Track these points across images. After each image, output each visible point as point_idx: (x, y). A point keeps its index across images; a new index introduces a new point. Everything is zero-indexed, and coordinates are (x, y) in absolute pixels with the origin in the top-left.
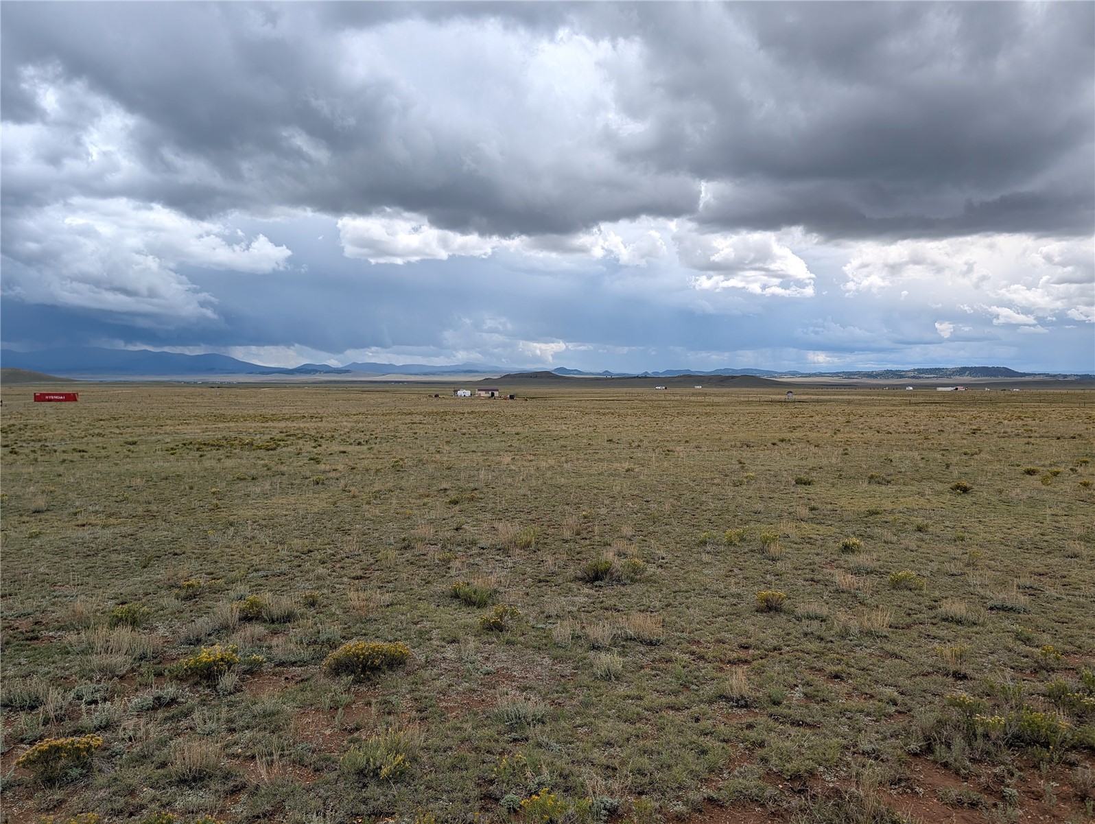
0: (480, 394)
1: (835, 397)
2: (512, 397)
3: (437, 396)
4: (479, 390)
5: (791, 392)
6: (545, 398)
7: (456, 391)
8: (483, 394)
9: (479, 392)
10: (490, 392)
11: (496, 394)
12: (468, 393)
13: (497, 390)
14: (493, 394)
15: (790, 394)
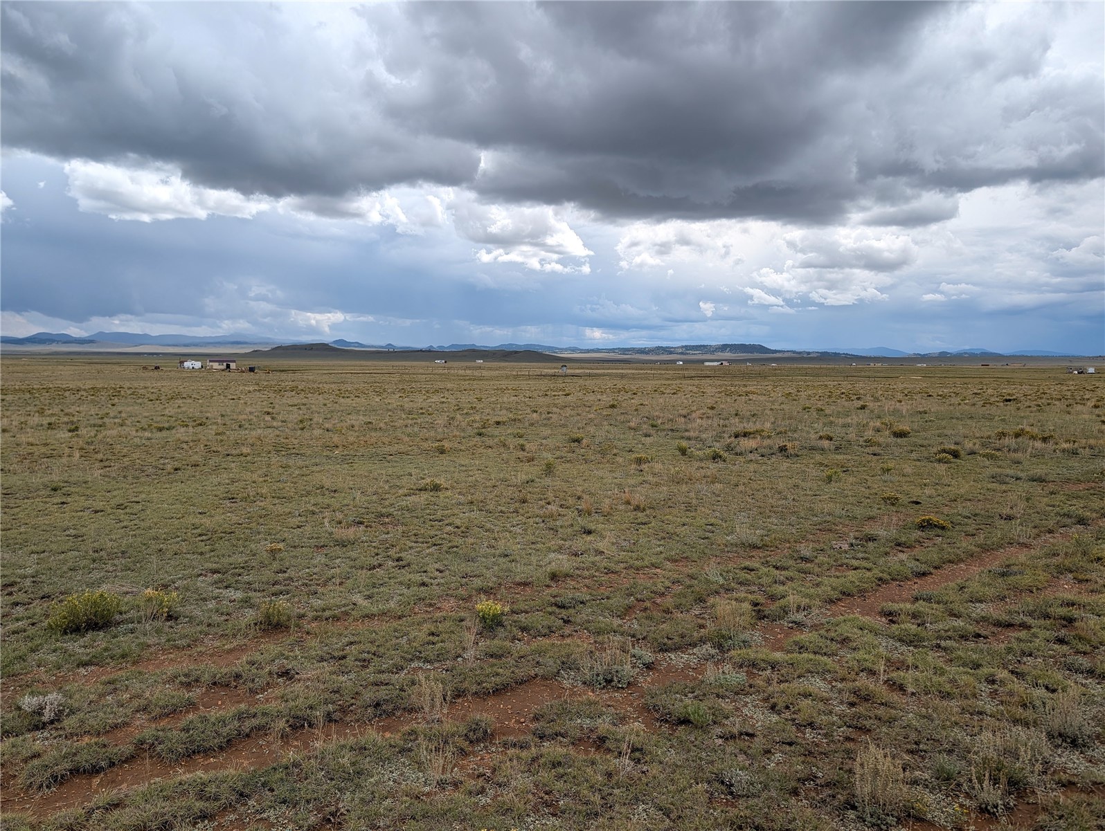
0: (212, 366)
1: (609, 371)
2: (252, 370)
3: (157, 368)
4: (210, 361)
5: (565, 366)
6: (294, 371)
7: (182, 362)
8: (216, 365)
9: (211, 364)
10: (225, 364)
11: (233, 366)
12: (198, 365)
13: (234, 361)
14: (228, 366)
15: (565, 368)
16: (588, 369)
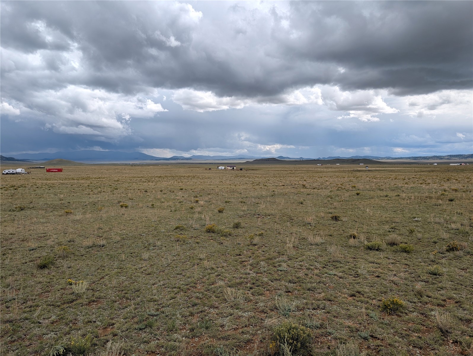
0: (228, 168)
2: (241, 169)
3: (210, 169)
4: (227, 166)
5: (367, 166)
7: (218, 167)
8: (229, 168)
9: (228, 167)
10: (232, 167)
11: (235, 168)
12: (223, 168)
13: (235, 166)
14: (233, 168)
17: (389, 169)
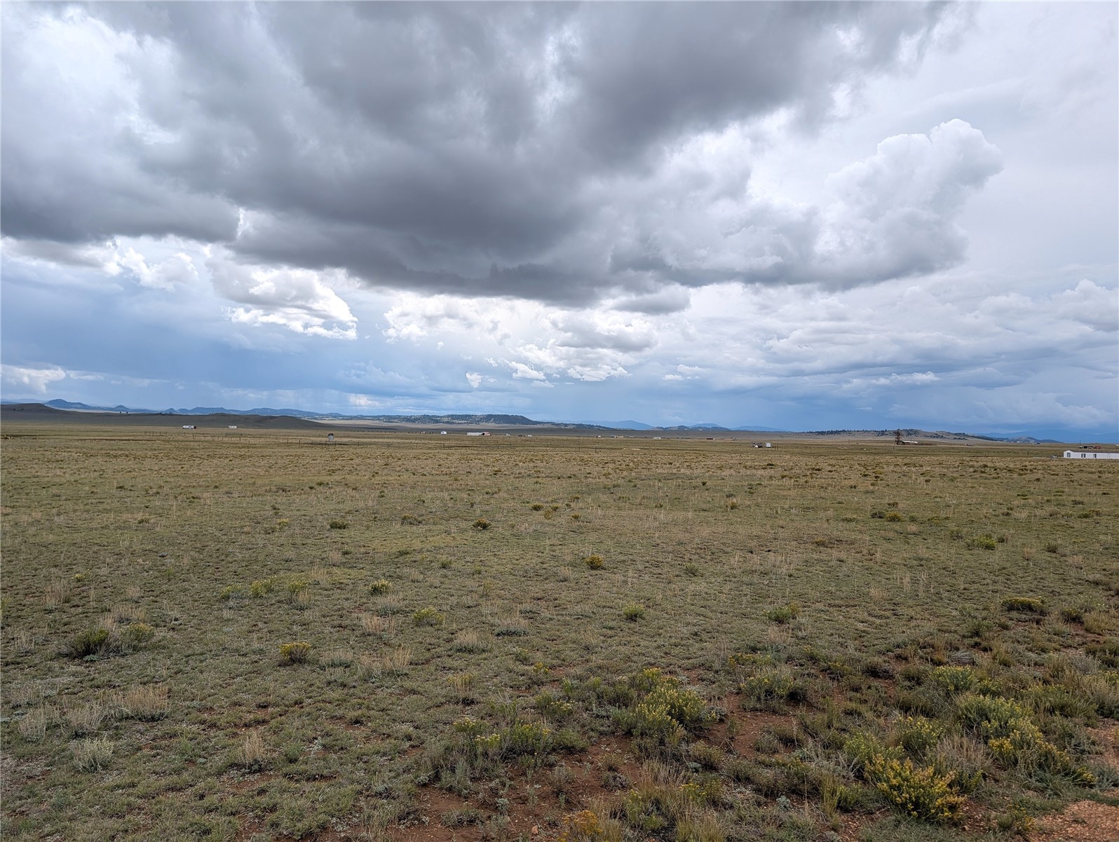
5: (332, 435)
15: (331, 437)
16: (353, 437)
17: (380, 440)
